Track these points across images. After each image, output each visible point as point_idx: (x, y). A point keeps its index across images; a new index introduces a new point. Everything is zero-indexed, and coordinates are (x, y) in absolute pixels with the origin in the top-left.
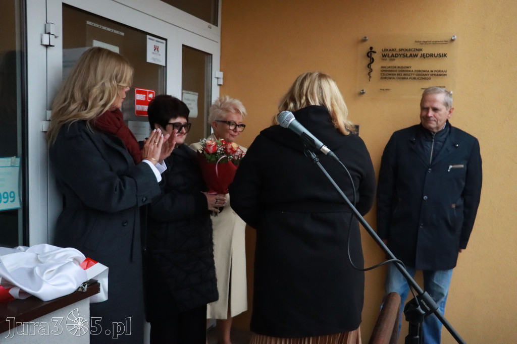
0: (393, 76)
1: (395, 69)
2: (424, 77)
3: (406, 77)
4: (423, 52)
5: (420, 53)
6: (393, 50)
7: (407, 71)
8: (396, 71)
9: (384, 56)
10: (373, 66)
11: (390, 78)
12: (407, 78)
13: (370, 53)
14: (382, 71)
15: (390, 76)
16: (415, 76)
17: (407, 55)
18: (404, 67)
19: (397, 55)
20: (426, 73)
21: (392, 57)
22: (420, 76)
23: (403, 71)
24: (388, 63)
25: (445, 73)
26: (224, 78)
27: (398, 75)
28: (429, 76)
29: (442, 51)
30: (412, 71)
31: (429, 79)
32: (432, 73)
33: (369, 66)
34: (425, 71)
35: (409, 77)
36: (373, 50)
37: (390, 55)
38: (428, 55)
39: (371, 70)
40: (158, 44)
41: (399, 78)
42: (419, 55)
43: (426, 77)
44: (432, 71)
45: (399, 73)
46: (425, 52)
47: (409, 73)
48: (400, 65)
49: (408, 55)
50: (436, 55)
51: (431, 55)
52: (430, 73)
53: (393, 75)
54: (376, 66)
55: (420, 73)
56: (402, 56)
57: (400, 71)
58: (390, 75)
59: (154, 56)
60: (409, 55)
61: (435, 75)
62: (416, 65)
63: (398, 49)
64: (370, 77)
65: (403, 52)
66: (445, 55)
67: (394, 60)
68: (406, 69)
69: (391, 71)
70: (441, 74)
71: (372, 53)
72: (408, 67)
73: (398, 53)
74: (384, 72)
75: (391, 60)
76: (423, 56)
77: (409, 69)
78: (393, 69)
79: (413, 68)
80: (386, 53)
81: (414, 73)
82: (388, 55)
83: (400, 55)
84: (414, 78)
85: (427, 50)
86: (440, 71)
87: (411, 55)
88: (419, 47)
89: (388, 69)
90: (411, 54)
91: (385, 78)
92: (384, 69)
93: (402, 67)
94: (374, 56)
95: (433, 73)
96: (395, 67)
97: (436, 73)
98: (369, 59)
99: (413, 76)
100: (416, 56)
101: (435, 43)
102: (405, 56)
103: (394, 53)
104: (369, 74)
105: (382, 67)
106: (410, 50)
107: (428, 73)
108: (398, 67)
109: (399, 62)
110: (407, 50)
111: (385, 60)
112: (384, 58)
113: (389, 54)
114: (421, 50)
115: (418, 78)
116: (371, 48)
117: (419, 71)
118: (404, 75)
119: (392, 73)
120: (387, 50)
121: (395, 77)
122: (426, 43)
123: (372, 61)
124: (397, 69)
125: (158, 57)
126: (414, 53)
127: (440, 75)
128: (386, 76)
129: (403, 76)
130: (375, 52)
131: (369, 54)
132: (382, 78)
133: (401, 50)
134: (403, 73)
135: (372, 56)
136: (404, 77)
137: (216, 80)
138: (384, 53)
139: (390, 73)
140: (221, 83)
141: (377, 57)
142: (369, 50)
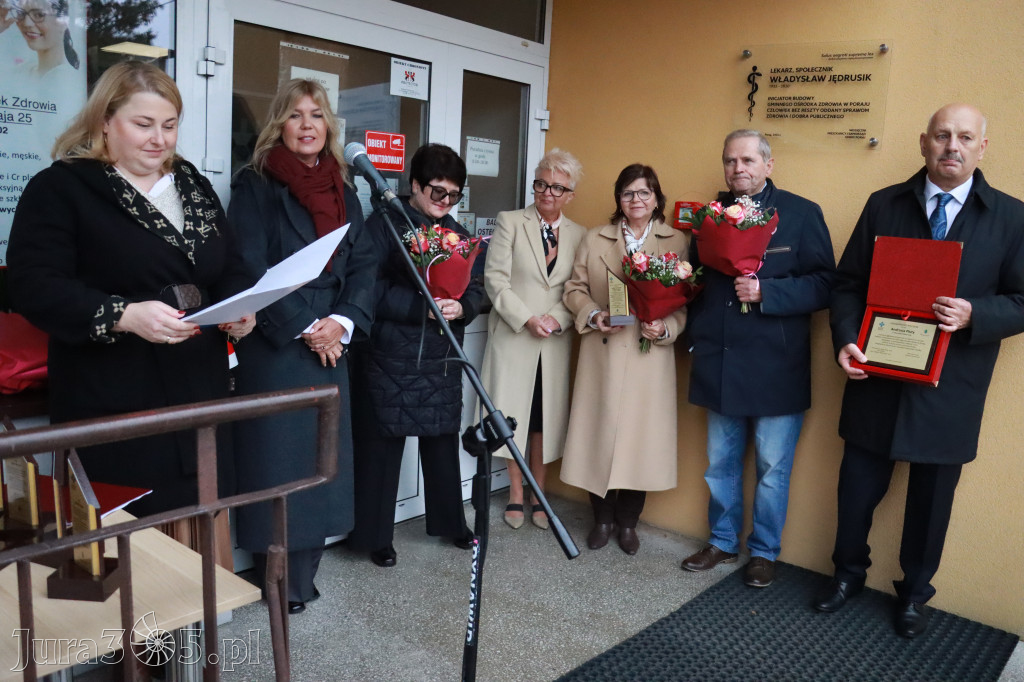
0: (786, 113)
1: (789, 101)
2: (832, 113)
3: (806, 114)
4: (832, 73)
5: (828, 75)
6: (787, 70)
7: (807, 104)
8: (790, 104)
9: (773, 80)
10: (756, 98)
11: (781, 116)
12: (807, 117)
13: (753, 78)
14: (769, 105)
15: (782, 113)
16: (819, 113)
17: (808, 78)
18: (802, 98)
19: (793, 79)
20: (836, 107)
21: (786, 82)
22: (827, 113)
23: (802, 104)
24: (779, 92)
25: (867, 107)
26: (551, 119)
27: (793, 110)
28: (842, 113)
29: (864, 71)
30: (816, 104)
31: (842, 117)
32: (846, 107)
33: (750, 97)
34: (834, 104)
35: (809, 114)
37: (782, 80)
38: (841, 78)
40: (413, 70)
41: (794, 116)
42: (828, 78)
43: (836, 113)
44: (846, 104)
45: (795, 107)
46: (836, 72)
47: (810, 107)
48: (797, 95)
50: (853, 78)
51: (847, 78)
52: (843, 107)
53: (785, 110)
54: (761, 98)
55: (827, 107)
56: (800, 79)
57: (796, 104)
58: (781, 110)
59: (405, 86)
60: (811, 78)
61: (850, 110)
62: (822, 93)
63: (794, 70)
64: (751, 115)
65: (802, 73)
66: (868, 77)
67: (789, 86)
68: (807, 101)
69: (783, 104)
70: (860, 108)
72: (809, 98)
73: (795, 74)
74: (773, 107)
75: (783, 86)
76: (834, 79)
77: (811, 101)
78: (786, 101)
79: (817, 100)
80: (777, 75)
81: (817, 107)
84: (818, 116)
85: (840, 69)
86: (858, 104)
87: (814, 79)
88: (825, 65)
89: (778, 102)
90: (814, 77)
91: (774, 116)
92: (774, 101)
93: (800, 98)
94: (758, 80)
95: (849, 107)
96: (790, 98)
97: (852, 107)
99: (815, 113)
100: (822, 79)
101: (854, 57)
102: (805, 80)
103: (789, 75)
104: (750, 110)
105: (770, 98)
106: (813, 69)
107: (840, 107)
108: (795, 98)
109: (797, 90)
110: (808, 70)
111: (775, 86)
112: (774, 83)
113: (780, 78)
114: (830, 69)
115: (824, 116)
116: (755, 68)
117: (826, 104)
118: (803, 110)
119: (785, 107)
120: (778, 70)
121: (789, 114)
122: (838, 57)
123: (755, 88)
124: (793, 101)
125: (413, 88)
126: (820, 74)
127: (858, 110)
128: (775, 113)
129: (800, 113)
131: (751, 79)
132: (768, 116)
133: (799, 70)
134: (801, 107)
135: (756, 81)
136: (803, 113)
137: (539, 122)
138: (773, 75)
139: (781, 107)
140: (547, 128)
141: (762, 82)
142: (751, 71)
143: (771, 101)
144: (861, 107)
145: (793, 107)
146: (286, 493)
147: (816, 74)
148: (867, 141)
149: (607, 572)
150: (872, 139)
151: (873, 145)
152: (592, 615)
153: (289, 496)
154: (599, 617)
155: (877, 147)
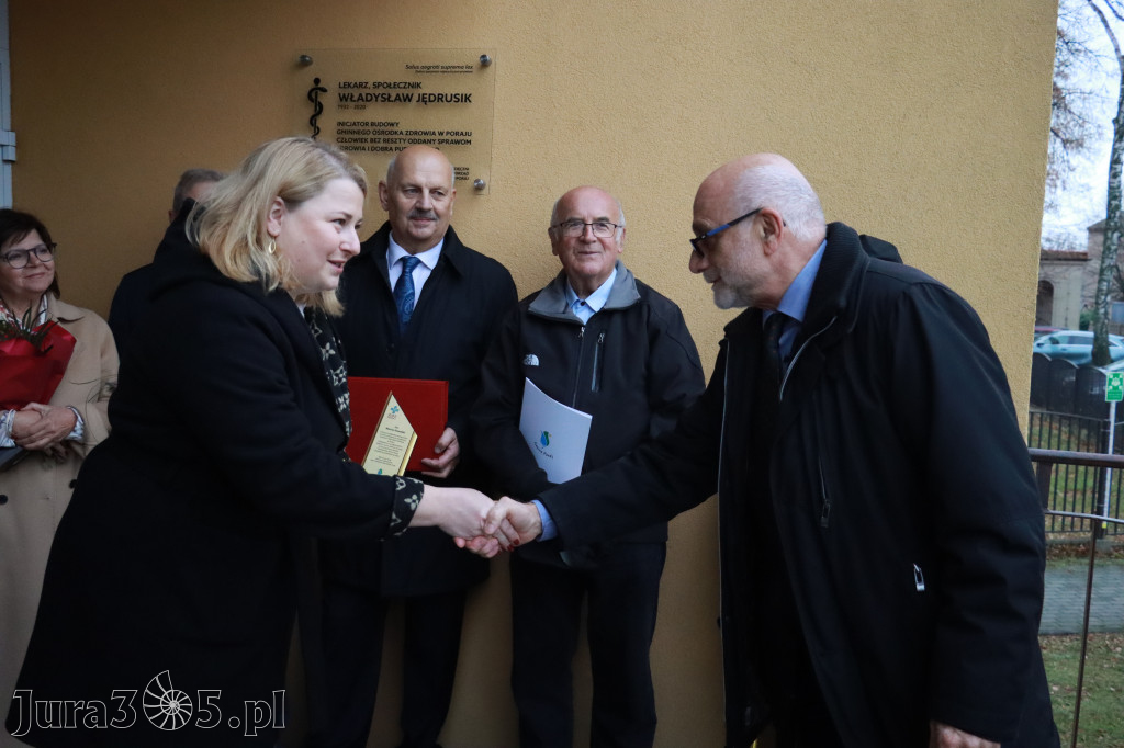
0: (362, 145)
1: (366, 128)
3: (389, 145)
4: (422, 91)
5: (416, 93)
6: (361, 85)
7: (390, 132)
8: (367, 132)
9: (343, 98)
10: (320, 122)
11: (357, 149)
12: (391, 149)
13: (315, 92)
14: (339, 132)
15: (358, 144)
17: (389, 96)
18: (384, 124)
19: (369, 97)
20: (429, 138)
21: (361, 103)
23: (383, 132)
24: (351, 116)
25: (468, 138)
26: (19, 145)
27: (372, 141)
29: (462, 90)
30: (401, 133)
32: (441, 138)
33: (313, 121)
34: (426, 133)
35: (393, 146)
36: (320, 85)
37: (355, 98)
38: (432, 98)
39: (318, 130)
41: (373, 149)
42: (415, 97)
44: (441, 133)
45: (373, 137)
46: (427, 89)
47: (394, 137)
48: (376, 121)
49: (393, 98)
50: (449, 99)
51: (440, 98)
52: (437, 137)
53: (361, 140)
54: (328, 122)
55: (417, 137)
56: (380, 98)
57: (375, 132)
58: (356, 140)
61: (447, 141)
62: (409, 118)
63: (370, 85)
65: (380, 91)
66: (467, 98)
67: (363, 107)
68: (390, 128)
69: (358, 132)
71: (319, 92)
72: (392, 125)
73: (371, 91)
74: (346, 136)
75: (357, 107)
76: (423, 99)
77: (395, 128)
78: (361, 128)
79: (403, 127)
80: (347, 91)
81: (404, 136)
82: (352, 96)
83: (377, 97)
85: (430, 86)
86: (457, 133)
87: (398, 98)
88: (412, 79)
89: (352, 128)
90: (398, 95)
92: (346, 128)
93: (380, 124)
94: (323, 98)
95: (445, 137)
96: (367, 124)
97: (449, 137)
98: (313, 105)
100: (408, 98)
101: (448, 70)
102: (386, 99)
103: (364, 92)
105: (339, 124)
106: (396, 85)
107: (433, 137)
108: (373, 124)
109: (376, 114)
110: (389, 86)
111: (346, 107)
112: (344, 103)
113: (355, 95)
114: (418, 85)
116: (317, 81)
117: (416, 133)
118: (384, 140)
119: (361, 136)
120: (349, 85)
121: (366, 145)
122: (429, 69)
123: (319, 109)
124: (371, 129)
126: (406, 92)
127: (457, 142)
128: (348, 144)
129: (381, 145)
130: (324, 90)
131: (313, 96)
133: (376, 85)
134: (382, 137)
135: (319, 99)
136: (385, 145)
138: (342, 91)
139: (355, 136)
141: (329, 100)
142: (312, 85)
143: (341, 128)
144: (461, 138)
145: (371, 136)
147: (401, 91)
148: (470, 183)
150: (477, 181)
151: (479, 188)
155: (485, 191)
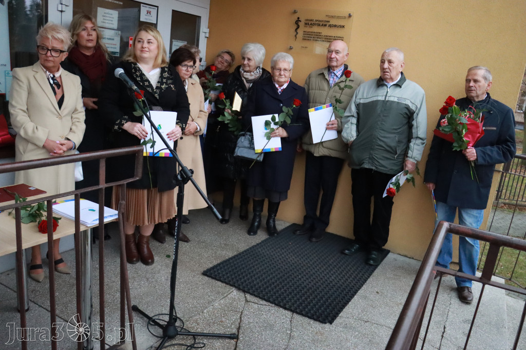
2: (329, 40)
3: (318, 39)
4: (330, 23)
6: (311, 20)
7: (319, 35)
8: (313, 35)
9: (306, 24)
10: (298, 31)
11: (308, 40)
14: (304, 34)
15: (309, 38)
16: (324, 39)
18: (317, 33)
19: (314, 24)
20: (331, 38)
22: (327, 40)
23: (317, 35)
24: (308, 29)
26: (210, 33)
27: (314, 37)
29: (342, 24)
33: (296, 30)
34: (330, 36)
35: (320, 40)
36: (299, 19)
37: (310, 24)
38: (333, 26)
39: (297, 33)
40: (150, 9)
41: (314, 40)
42: (328, 25)
47: (320, 37)
50: (338, 26)
51: (335, 26)
52: (333, 38)
54: (300, 31)
55: (327, 38)
56: (317, 24)
57: (315, 35)
59: (146, 17)
63: (314, 20)
64: (296, 38)
65: (317, 22)
66: (343, 27)
67: (312, 27)
69: (309, 35)
72: (320, 33)
73: (315, 22)
74: (306, 36)
75: (310, 27)
76: (330, 26)
78: (310, 33)
79: (323, 34)
80: (307, 22)
81: (323, 37)
82: (308, 24)
84: (323, 41)
85: (333, 22)
87: (322, 25)
88: (327, 19)
89: (307, 33)
91: (306, 39)
94: (299, 23)
96: (312, 32)
98: (297, 25)
99: (322, 39)
100: (326, 25)
101: (338, 17)
102: (319, 25)
103: (312, 22)
104: (296, 36)
105: (304, 32)
106: (322, 21)
108: (314, 32)
109: (315, 29)
110: (320, 21)
111: (307, 27)
114: (329, 21)
117: (327, 36)
120: (308, 20)
121: (311, 39)
122: (332, 17)
123: (298, 27)
125: (150, 18)
126: (325, 23)
129: (316, 39)
130: (300, 21)
131: (297, 22)
132: (304, 39)
134: (316, 37)
137: (204, 34)
139: (308, 36)
140: (208, 36)
141: (302, 24)
142: (297, 19)
146: (126, 182)
147: (323, 23)
149: (231, 229)
152: (225, 244)
153: (127, 184)
154: (228, 245)
